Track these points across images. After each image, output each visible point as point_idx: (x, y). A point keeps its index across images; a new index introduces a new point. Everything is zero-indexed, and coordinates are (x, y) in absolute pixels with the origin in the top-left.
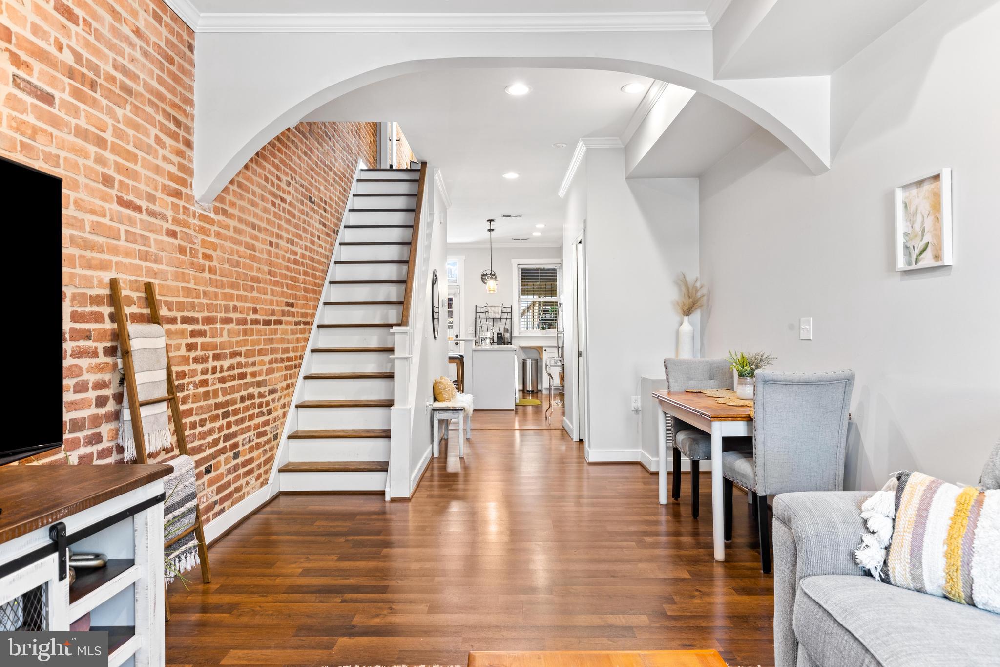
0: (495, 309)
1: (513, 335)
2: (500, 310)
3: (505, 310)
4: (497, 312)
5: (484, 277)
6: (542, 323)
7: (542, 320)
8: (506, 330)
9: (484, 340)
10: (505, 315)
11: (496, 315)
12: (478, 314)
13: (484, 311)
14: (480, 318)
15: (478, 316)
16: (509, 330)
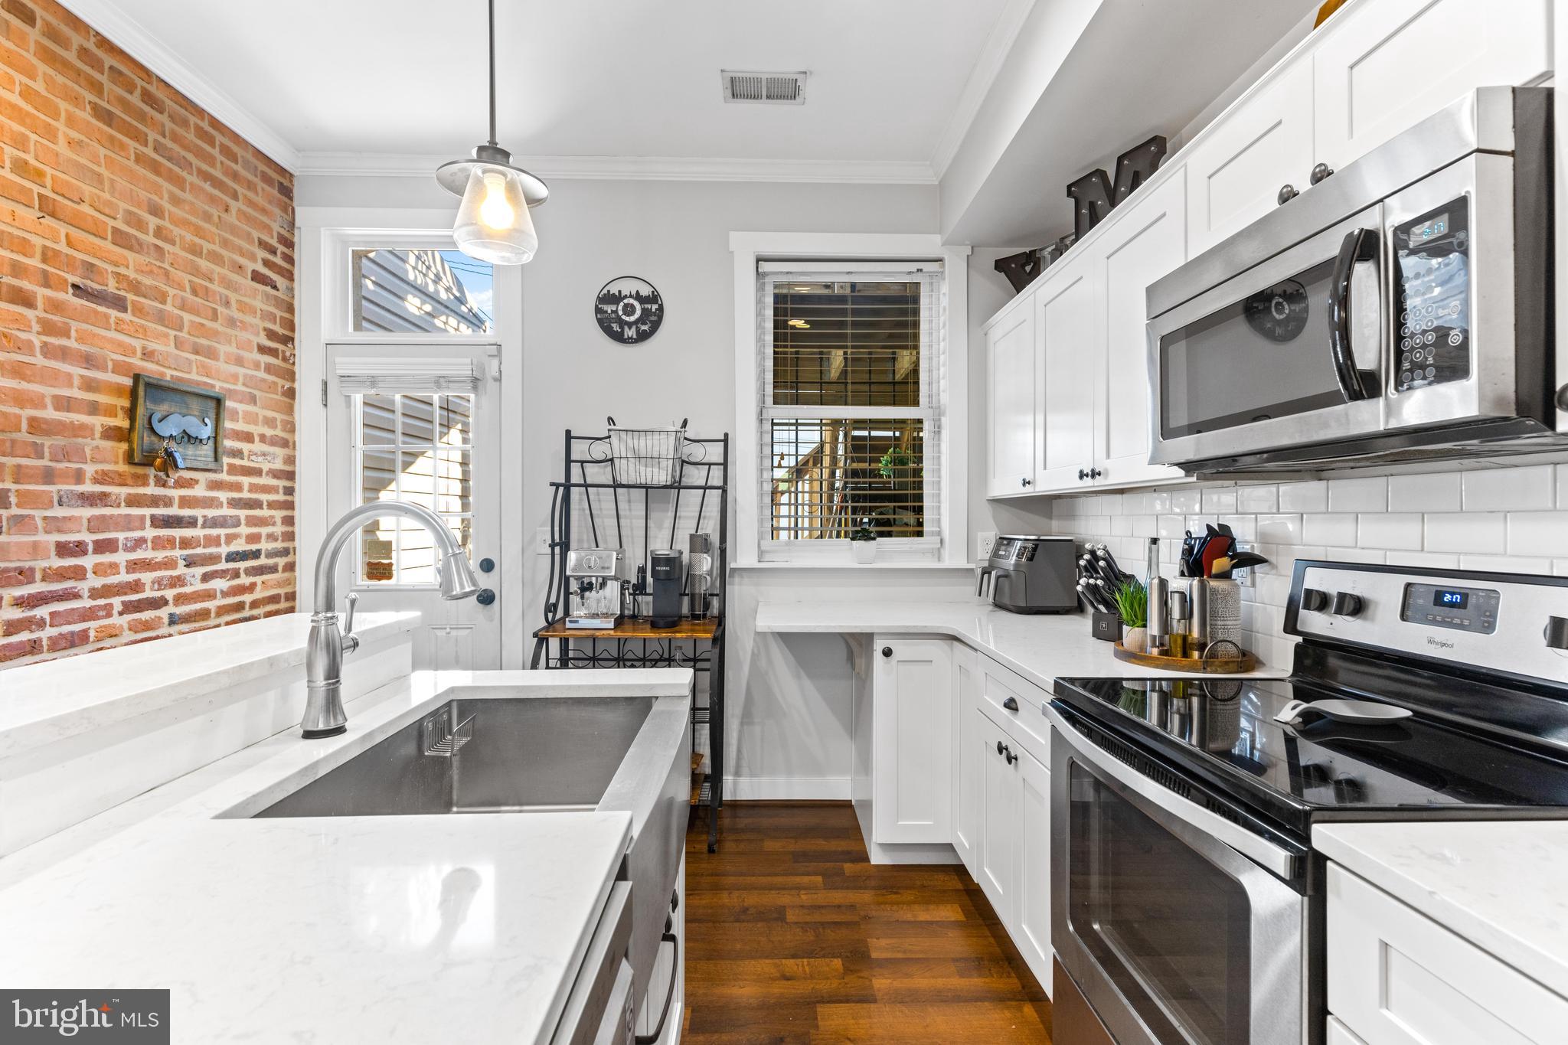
0: (644, 445)
1: (731, 565)
2: (664, 446)
3: (697, 452)
4: (654, 459)
5: (609, 308)
6: (855, 511)
7: (855, 499)
8: (699, 543)
9: (589, 587)
10: (696, 476)
11: (649, 469)
12: (575, 469)
13: (603, 457)
14: (586, 486)
15: (576, 477)
16: (715, 539)
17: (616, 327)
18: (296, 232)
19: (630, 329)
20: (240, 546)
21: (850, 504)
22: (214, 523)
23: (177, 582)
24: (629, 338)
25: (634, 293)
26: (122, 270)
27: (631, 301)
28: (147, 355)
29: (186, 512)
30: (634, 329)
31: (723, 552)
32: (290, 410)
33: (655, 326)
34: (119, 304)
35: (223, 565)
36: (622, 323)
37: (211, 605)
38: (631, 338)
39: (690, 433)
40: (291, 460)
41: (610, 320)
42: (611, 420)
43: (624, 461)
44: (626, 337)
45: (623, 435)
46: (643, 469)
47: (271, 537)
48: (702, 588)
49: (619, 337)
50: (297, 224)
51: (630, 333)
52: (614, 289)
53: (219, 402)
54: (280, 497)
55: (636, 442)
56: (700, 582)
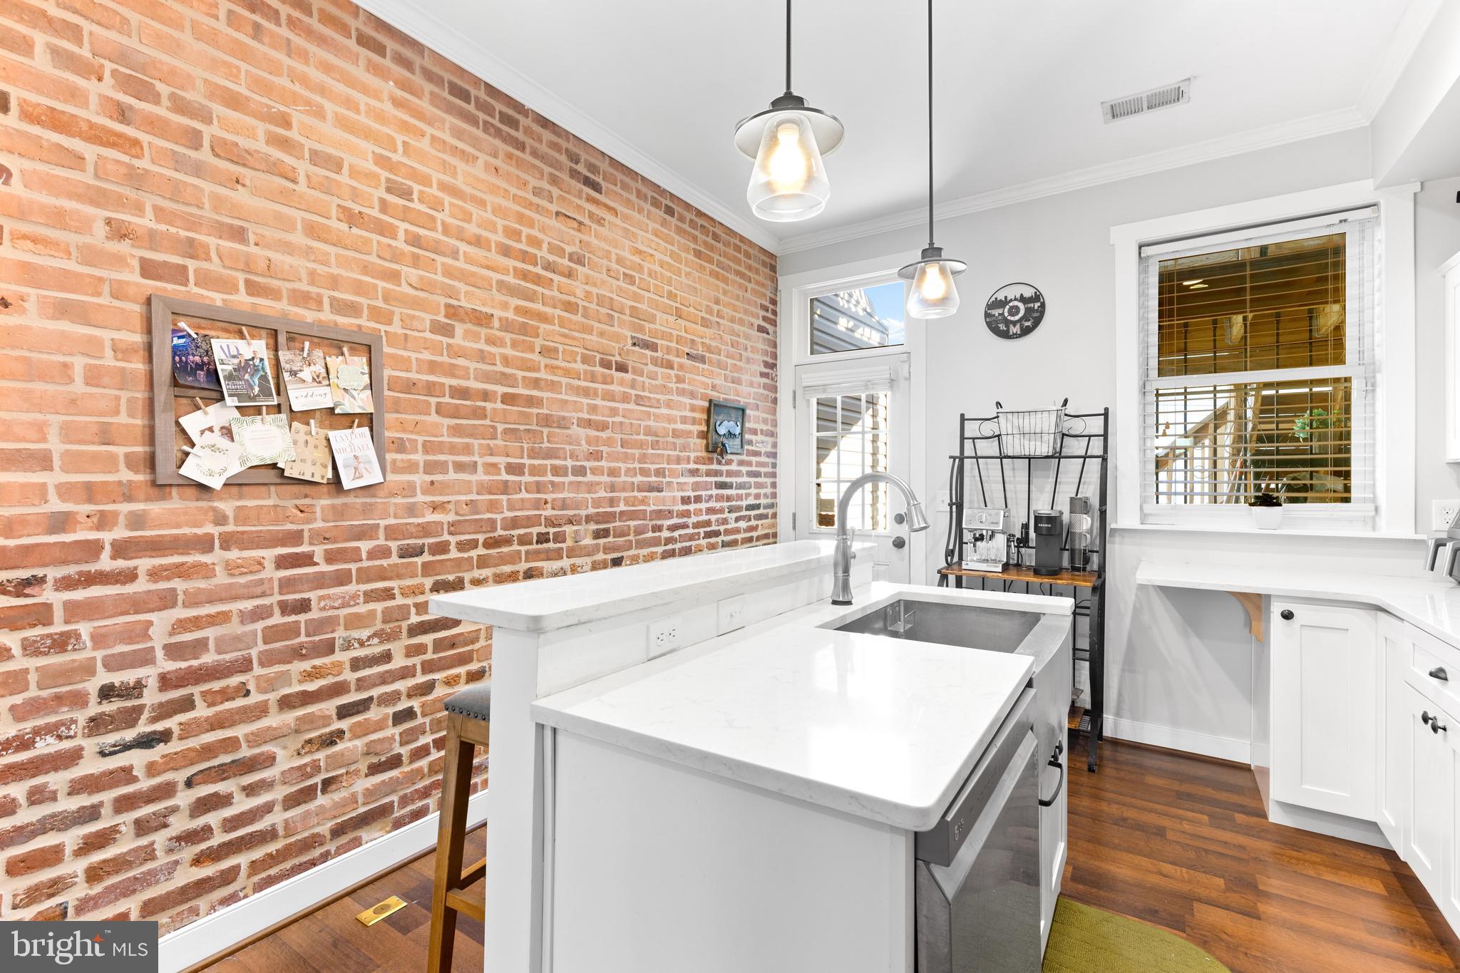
0: (1028, 423)
1: (1111, 525)
2: (1047, 423)
3: (1077, 426)
4: (1037, 435)
5: (996, 312)
6: (1258, 476)
8: (1079, 505)
9: (981, 538)
10: (1077, 447)
11: (1032, 443)
12: (968, 444)
13: (990, 434)
14: (977, 458)
15: (969, 451)
16: (1095, 502)
17: (1002, 327)
18: (778, 294)
19: (1014, 326)
20: (751, 501)
21: (1252, 470)
22: (740, 486)
23: (725, 521)
24: (1014, 334)
25: (1018, 296)
26: (704, 340)
27: (1016, 303)
28: (714, 387)
29: (728, 480)
30: (1018, 326)
31: (1103, 514)
32: (774, 412)
33: (1037, 322)
34: (702, 359)
35: (744, 513)
36: (1007, 323)
37: (739, 537)
38: (1016, 334)
39: (1070, 409)
40: (775, 445)
41: (997, 322)
42: (999, 404)
43: (1010, 437)
44: (1011, 333)
45: (1010, 416)
46: (1027, 443)
47: (766, 496)
48: (1081, 545)
49: (1005, 335)
50: (779, 289)
51: (1015, 329)
52: (1001, 296)
53: (743, 411)
54: (769, 470)
55: (1021, 421)
56: (1080, 539)
